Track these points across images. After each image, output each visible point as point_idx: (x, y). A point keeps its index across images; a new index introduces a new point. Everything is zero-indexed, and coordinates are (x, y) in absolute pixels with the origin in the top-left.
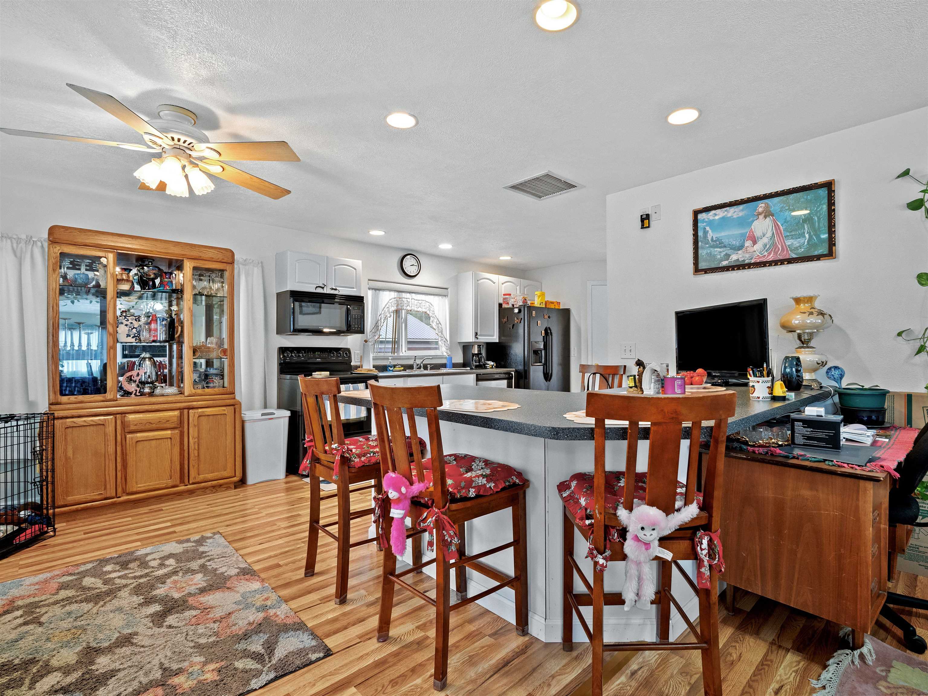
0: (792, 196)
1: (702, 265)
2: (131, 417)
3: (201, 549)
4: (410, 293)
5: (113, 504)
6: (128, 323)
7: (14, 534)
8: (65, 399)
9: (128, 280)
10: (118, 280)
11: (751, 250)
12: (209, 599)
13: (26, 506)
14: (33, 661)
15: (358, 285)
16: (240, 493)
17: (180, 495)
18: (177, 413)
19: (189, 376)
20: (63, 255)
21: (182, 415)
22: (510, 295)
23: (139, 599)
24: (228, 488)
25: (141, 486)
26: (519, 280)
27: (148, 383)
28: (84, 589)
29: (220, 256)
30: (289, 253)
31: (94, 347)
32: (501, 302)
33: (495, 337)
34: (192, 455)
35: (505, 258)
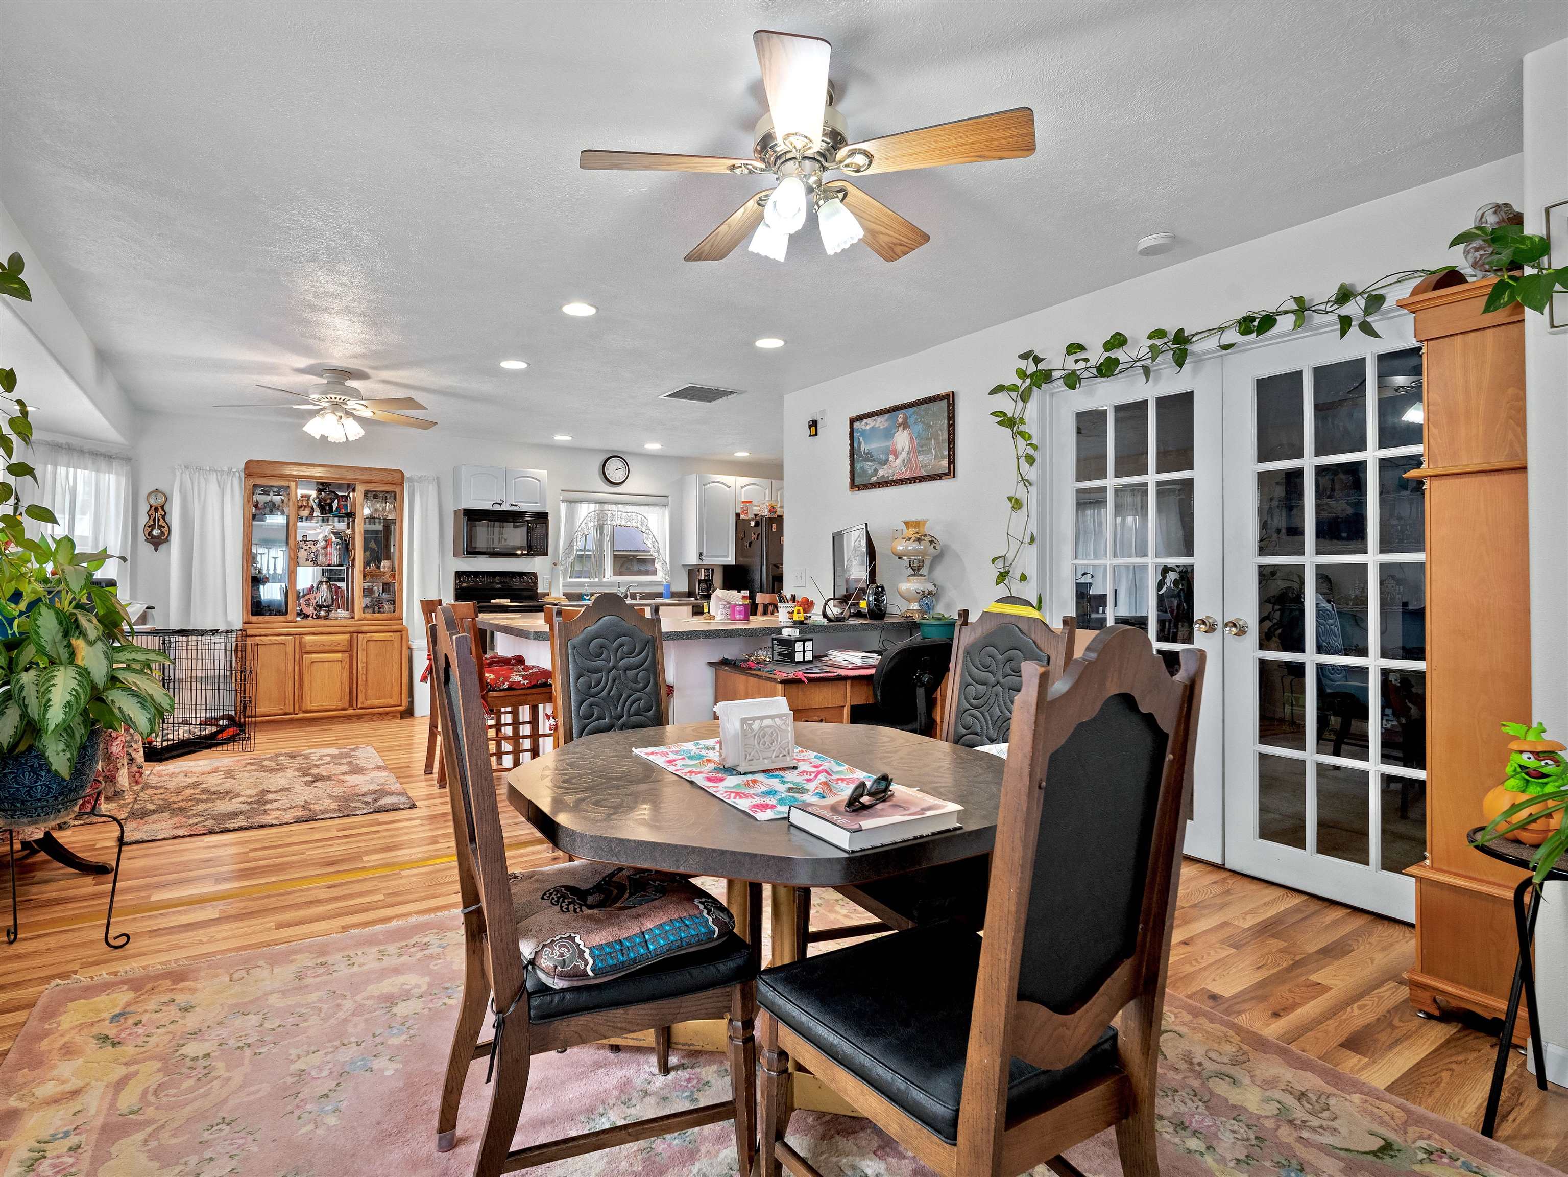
0: (923, 407)
1: (858, 481)
2: (308, 638)
3: (353, 753)
4: (616, 503)
5: (292, 720)
6: (307, 548)
7: (217, 733)
8: (255, 619)
9: (307, 507)
10: (299, 507)
11: (893, 465)
12: (347, 778)
13: (223, 718)
14: (231, 792)
15: (543, 499)
16: (406, 722)
17: (349, 718)
18: (347, 636)
19: (360, 601)
20: (255, 486)
21: (351, 638)
22: (751, 502)
23: (300, 774)
24: (394, 717)
25: (315, 706)
26: (770, 481)
27: (324, 607)
28: (263, 766)
29: (389, 478)
30: (463, 467)
31: (279, 571)
32: (739, 511)
33: (729, 559)
34: (360, 680)
35: (742, 454)
